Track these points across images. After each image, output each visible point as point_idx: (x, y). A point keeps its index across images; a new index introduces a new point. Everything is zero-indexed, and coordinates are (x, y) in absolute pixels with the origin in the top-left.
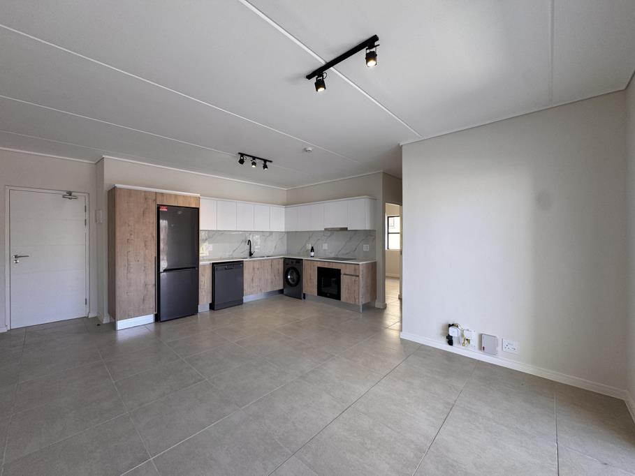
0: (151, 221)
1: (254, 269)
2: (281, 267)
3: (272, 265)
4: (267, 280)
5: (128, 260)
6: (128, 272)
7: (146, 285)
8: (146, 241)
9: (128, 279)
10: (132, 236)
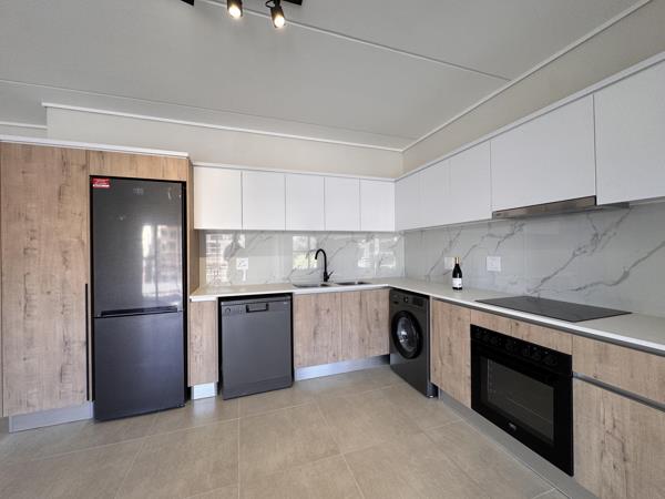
0: (78, 210)
1: (317, 311)
2: (383, 307)
3: (361, 304)
4: (350, 336)
5: (26, 289)
6: (27, 315)
7: (66, 343)
8: (66, 252)
9: (25, 330)
10: (36, 241)
